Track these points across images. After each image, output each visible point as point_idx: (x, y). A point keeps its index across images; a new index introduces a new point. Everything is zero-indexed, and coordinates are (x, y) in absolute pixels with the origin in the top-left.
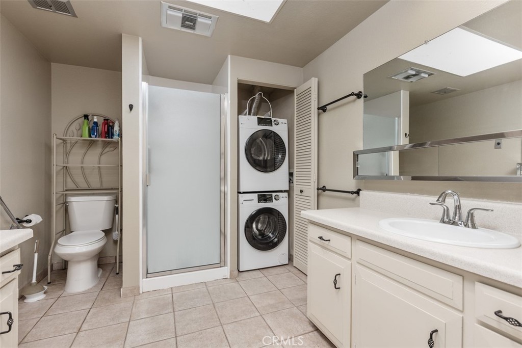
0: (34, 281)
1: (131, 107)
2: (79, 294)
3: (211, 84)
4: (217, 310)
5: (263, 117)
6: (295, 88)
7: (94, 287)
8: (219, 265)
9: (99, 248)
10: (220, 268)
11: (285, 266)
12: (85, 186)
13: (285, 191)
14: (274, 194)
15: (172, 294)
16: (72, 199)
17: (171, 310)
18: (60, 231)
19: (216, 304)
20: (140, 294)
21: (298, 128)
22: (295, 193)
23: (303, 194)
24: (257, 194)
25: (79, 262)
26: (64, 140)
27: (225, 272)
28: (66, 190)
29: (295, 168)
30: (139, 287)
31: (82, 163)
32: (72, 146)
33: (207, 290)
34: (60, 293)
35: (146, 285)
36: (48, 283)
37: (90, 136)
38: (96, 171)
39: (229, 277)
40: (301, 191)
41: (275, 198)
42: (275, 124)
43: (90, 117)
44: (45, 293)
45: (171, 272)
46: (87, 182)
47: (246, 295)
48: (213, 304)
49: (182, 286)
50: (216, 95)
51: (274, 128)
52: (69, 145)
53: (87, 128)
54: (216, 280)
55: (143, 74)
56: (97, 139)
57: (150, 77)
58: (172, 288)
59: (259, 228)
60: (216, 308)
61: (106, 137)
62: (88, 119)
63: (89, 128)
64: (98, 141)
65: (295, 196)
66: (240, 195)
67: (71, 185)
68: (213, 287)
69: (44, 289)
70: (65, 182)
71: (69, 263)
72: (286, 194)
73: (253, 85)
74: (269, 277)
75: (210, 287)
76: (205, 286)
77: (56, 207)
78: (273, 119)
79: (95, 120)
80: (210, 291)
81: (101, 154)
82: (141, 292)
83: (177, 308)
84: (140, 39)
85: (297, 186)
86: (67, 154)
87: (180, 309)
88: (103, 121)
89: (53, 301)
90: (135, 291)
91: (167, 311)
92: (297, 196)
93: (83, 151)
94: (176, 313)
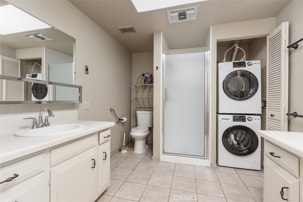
0: (124, 144)
1: (157, 68)
2: (138, 154)
3: (204, 46)
4: (197, 183)
5: (238, 62)
6: (268, 35)
7: (144, 153)
8: (203, 158)
9: (145, 135)
10: (204, 160)
11: (258, 172)
12: (143, 106)
13: (258, 115)
14: (247, 116)
15: (175, 166)
16: (138, 112)
17: (172, 174)
18: (134, 125)
19: (197, 180)
20: (160, 162)
21: (270, 66)
22: (267, 117)
23: (274, 118)
24: (232, 116)
25: (138, 140)
26: (136, 86)
27: (207, 163)
28: (137, 108)
29: (267, 97)
30: (160, 158)
31: (142, 96)
32: (139, 89)
33: (195, 170)
34: (132, 152)
35: (163, 158)
36: (130, 147)
37: (144, 84)
38: (147, 100)
39: (210, 167)
40: (272, 116)
41: (248, 119)
42: (248, 65)
43: (145, 75)
44: (127, 150)
45: (178, 154)
46: (144, 105)
47: (219, 182)
48: (196, 179)
49: (181, 164)
50: (202, 53)
51: (247, 68)
52: (138, 88)
53: (143, 80)
54: (201, 166)
55: (162, 50)
56: (147, 84)
57: (170, 50)
58: (176, 163)
59: (237, 140)
60: (196, 182)
61: (150, 84)
62: (144, 76)
63: (144, 80)
64: (147, 85)
65: (267, 119)
66: (219, 115)
67: (138, 106)
68: (198, 170)
69: (127, 149)
70: (136, 104)
71: (135, 140)
72: (259, 117)
73: (233, 41)
74: (240, 176)
75: (197, 169)
76: (194, 168)
77: (133, 115)
78: (246, 62)
79: (147, 76)
80: (196, 172)
81: (149, 92)
82: (161, 161)
83: (175, 175)
84: (162, 33)
85: (269, 111)
86: (137, 92)
87: (177, 175)
88: (149, 76)
89: (129, 154)
90: (158, 159)
91: (170, 174)
92: (269, 119)
93: (142, 91)
94: (174, 177)
